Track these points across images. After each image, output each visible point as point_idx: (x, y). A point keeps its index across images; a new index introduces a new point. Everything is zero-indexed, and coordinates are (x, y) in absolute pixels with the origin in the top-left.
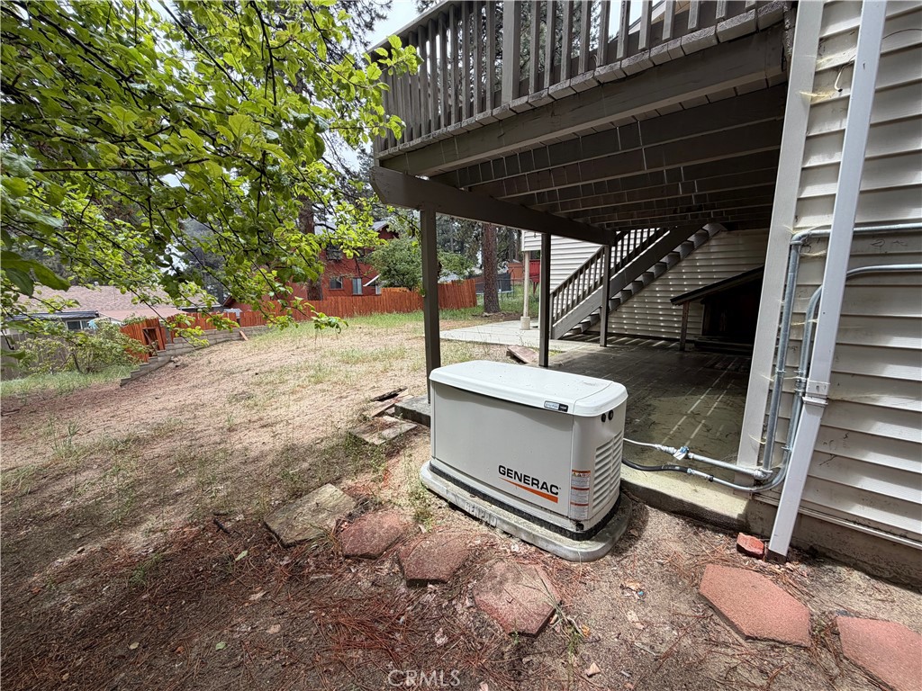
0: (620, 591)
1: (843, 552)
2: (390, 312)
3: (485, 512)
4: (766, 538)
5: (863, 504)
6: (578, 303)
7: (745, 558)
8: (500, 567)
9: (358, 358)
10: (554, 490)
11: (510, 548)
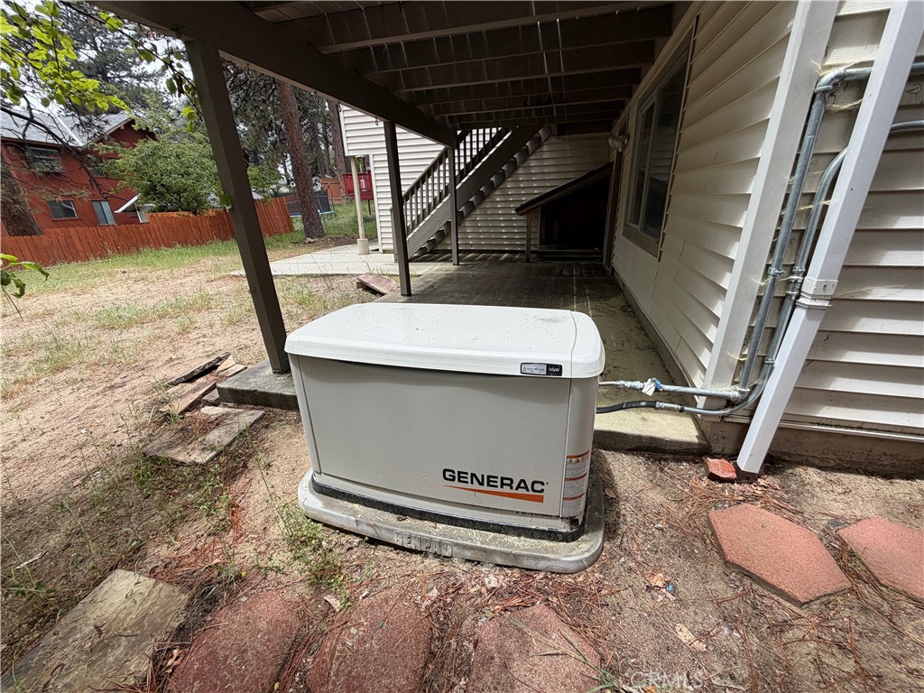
0: (647, 595)
1: (798, 452)
2: (170, 246)
3: (431, 540)
4: (733, 456)
5: (830, 405)
6: (424, 218)
7: (720, 485)
8: (486, 628)
9: (130, 319)
10: (538, 487)
11: (484, 585)
